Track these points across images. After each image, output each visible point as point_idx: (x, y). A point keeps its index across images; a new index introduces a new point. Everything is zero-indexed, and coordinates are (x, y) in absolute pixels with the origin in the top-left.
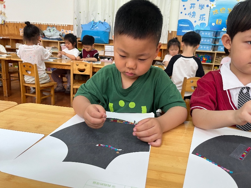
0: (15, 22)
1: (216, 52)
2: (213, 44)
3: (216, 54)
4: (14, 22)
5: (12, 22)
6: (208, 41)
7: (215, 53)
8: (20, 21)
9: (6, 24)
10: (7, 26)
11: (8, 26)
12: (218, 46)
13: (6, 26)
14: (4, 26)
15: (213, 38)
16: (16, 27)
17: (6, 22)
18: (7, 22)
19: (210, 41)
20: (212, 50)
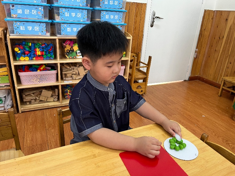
1: (57, 37)
2: (47, 20)
3: (57, 41)
6: (34, 12)
7: (55, 40)
12: (59, 24)
15: (45, 7)
19: (38, 14)
20: (48, 34)
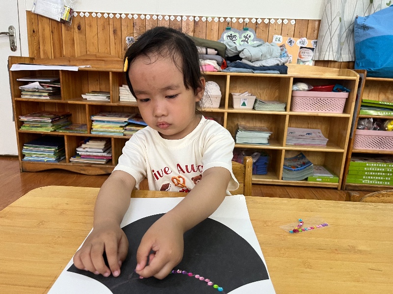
0: (111, 16)
4: (106, 16)
5: (99, 15)
8: (130, 13)
9: (76, 23)
10: (79, 28)
11: (82, 27)
13: (76, 27)
14: (68, 29)
16: (115, 32)
17: (76, 14)
18: (82, 15)
